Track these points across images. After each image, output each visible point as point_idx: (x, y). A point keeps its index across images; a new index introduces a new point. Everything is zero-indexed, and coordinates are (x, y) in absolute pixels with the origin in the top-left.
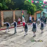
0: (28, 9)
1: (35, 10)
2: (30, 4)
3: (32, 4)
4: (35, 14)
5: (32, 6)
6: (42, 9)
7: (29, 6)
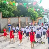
0: (31, 15)
1: (37, 16)
2: (33, 11)
3: (34, 12)
4: (37, 20)
5: (34, 13)
6: (43, 15)
7: (32, 13)
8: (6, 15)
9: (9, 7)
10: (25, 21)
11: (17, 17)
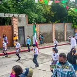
0: (74, 21)
7: (75, 17)
8: (34, 20)
9: (38, 7)
10: (62, 30)
11: (49, 23)
